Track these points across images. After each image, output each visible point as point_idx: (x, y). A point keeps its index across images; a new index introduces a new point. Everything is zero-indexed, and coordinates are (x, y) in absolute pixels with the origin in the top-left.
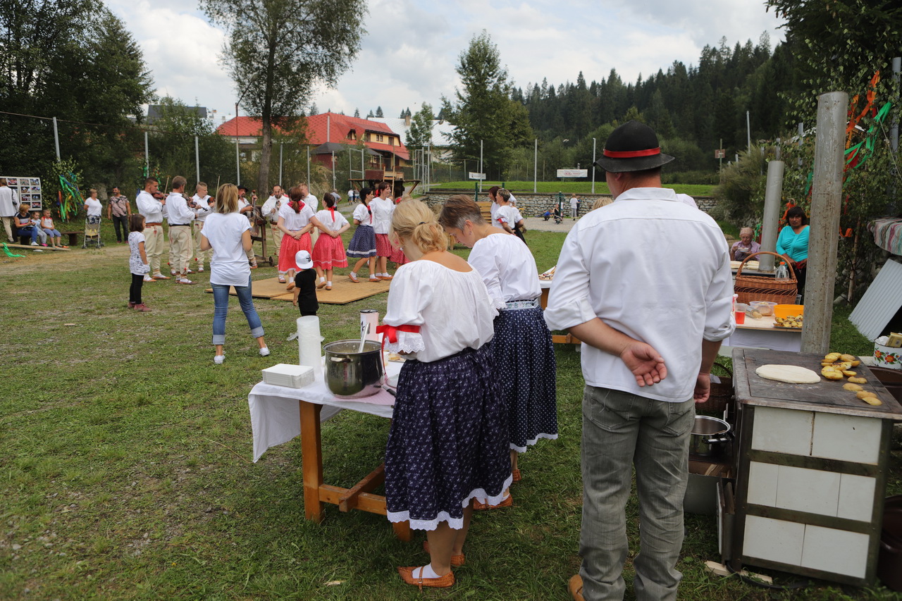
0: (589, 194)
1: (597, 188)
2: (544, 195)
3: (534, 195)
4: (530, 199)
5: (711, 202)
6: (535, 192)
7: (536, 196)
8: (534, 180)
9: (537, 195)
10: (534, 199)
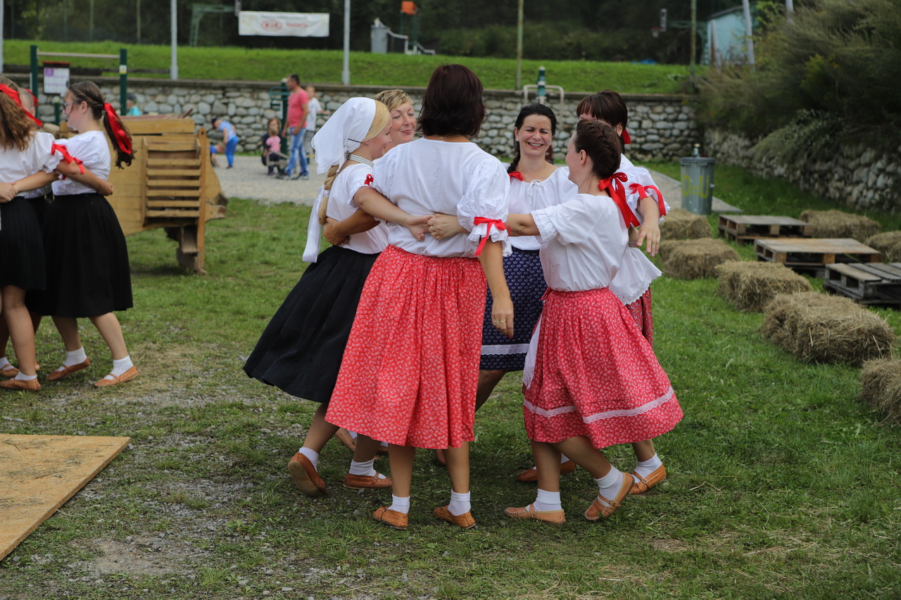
0: (335, 85)
1: (356, 70)
2: (203, 87)
3: (173, 85)
4: (160, 98)
5: (670, 110)
6: (174, 76)
7: (177, 91)
8: (169, 42)
9: (182, 85)
10: (172, 99)
